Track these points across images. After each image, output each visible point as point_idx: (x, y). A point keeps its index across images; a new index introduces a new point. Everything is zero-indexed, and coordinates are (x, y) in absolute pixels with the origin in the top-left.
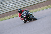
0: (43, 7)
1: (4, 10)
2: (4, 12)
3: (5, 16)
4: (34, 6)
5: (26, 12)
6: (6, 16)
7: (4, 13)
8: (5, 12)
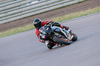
0: (97, 8)
1: (20, 12)
2: (20, 17)
3: (22, 25)
4: (80, 4)
6: (24, 24)
7: (20, 19)
8: (23, 16)
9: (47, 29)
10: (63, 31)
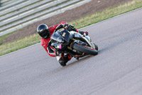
5: (63, 32)
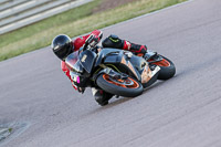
9: (83, 60)
10: (128, 58)
